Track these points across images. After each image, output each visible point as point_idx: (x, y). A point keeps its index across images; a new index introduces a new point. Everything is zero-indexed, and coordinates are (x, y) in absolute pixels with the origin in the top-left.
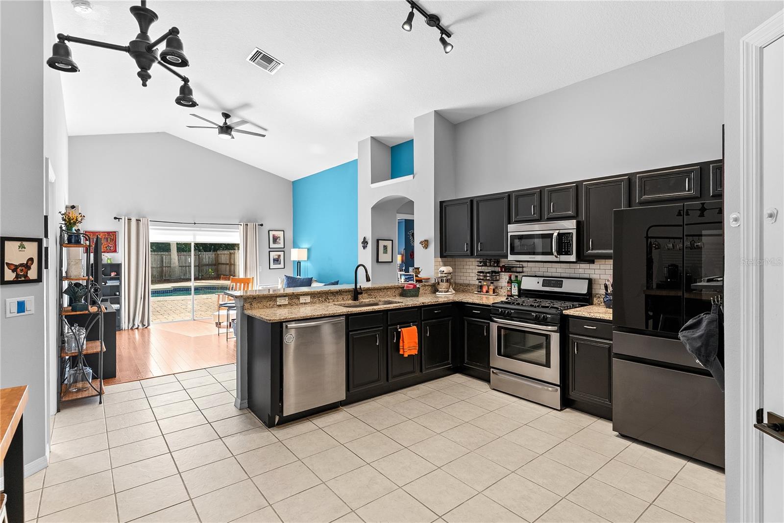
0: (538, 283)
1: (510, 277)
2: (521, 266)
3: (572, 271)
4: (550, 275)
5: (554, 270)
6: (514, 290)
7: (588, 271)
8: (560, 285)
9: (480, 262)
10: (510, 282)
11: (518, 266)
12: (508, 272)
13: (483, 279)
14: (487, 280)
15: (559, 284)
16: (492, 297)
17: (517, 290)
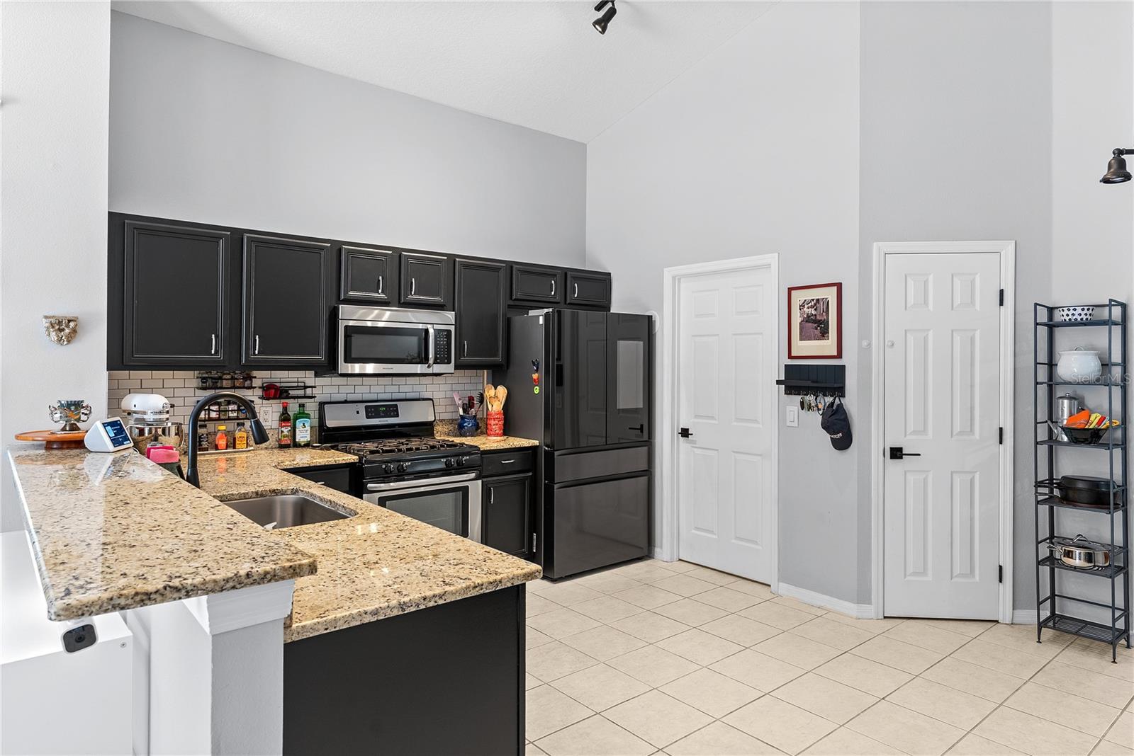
0: (358, 412)
1: (285, 408)
2: (302, 384)
3: (395, 389)
4: (374, 397)
5: (366, 389)
6: (301, 431)
7: (417, 388)
8: (392, 411)
9: (203, 378)
10: (285, 418)
11: (296, 384)
12: (280, 398)
13: (219, 419)
14: (229, 419)
15: (394, 411)
16: (244, 455)
17: (309, 432)
